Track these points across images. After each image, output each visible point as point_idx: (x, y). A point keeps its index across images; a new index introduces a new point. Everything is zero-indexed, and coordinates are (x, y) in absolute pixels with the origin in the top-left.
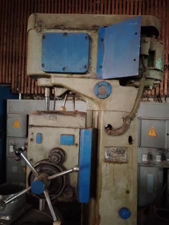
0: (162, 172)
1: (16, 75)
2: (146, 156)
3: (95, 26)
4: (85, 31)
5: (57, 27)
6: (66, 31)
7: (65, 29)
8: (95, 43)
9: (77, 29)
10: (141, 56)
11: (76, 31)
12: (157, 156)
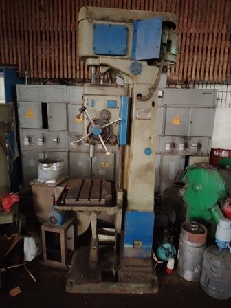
0: (184, 160)
1: (23, 55)
2: (170, 145)
3: (131, 20)
4: (124, 24)
5: (103, 19)
6: (110, 23)
7: (110, 21)
8: (131, 33)
9: (118, 21)
10: (162, 44)
11: (117, 23)
12: (180, 145)
